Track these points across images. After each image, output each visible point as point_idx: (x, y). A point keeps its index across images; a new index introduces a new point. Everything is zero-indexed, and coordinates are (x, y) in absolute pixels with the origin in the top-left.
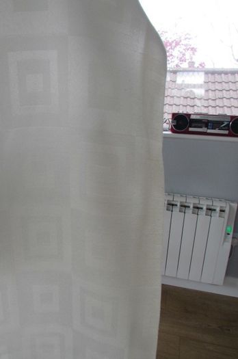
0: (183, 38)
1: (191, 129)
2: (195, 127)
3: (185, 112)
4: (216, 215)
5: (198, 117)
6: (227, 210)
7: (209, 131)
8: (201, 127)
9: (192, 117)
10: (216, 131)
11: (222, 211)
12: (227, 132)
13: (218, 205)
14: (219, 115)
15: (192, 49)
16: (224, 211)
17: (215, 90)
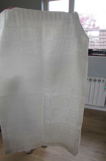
0: (90, 16)
1: (93, 54)
2: (94, 53)
3: (91, 49)
4: (101, 83)
5: (95, 50)
6: (105, 81)
7: (99, 55)
8: (96, 53)
9: (93, 50)
10: (102, 55)
11: (103, 81)
12: (105, 55)
13: (102, 79)
14: (103, 49)
15: (94, 20)
16: (104, 81)
17: (104, 39)
